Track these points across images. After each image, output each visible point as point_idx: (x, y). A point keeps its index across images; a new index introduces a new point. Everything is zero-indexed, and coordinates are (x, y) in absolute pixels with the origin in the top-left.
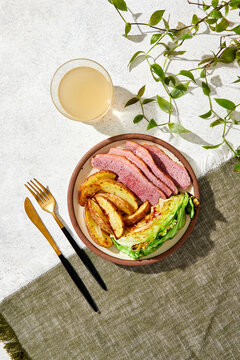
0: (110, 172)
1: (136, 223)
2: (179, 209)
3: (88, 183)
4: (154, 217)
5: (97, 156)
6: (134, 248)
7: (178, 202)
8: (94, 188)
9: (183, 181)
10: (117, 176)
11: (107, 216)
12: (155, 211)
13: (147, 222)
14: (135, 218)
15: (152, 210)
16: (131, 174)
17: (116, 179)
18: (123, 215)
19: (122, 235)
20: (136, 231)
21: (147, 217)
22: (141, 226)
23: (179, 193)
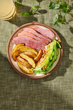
0: (21, 43)
1: (39, 60)
2: (54, 47)
3: (14, 51)
4: (45, 54)
5: (14, 39)
6: (42, 69)
7: (53, 45)
8: (17, 52)
9: (51, 35)
10: (25, 44)
11: (27, 61)
12: (45, 52)
13: (43, 57)
14: (38, 57)
15: (44, 52)
16: (30, 41)
17: (25, 45)
18: (33, 58)
19: (36, 66)
20: (40, 62)
21: (43, 56)
22: (42, 60)
23: (52, 41)
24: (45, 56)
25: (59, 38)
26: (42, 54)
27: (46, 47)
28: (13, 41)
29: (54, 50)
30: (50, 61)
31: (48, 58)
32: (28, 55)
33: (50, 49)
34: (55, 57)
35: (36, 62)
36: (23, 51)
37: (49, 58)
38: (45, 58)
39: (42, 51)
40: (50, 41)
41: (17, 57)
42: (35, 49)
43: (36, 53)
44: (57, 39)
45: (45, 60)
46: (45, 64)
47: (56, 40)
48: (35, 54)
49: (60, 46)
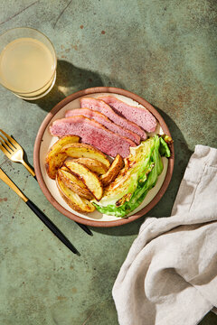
24: (128, 173)
25: (167, 132)
26: (121, 165)
27: (133, 150)
28: (51, 129)
29: (151, 160)
30: (141, 185)
31: (135, 177)
32: (85, 166)
33: (142, 157)
34: (153, 178)
35: (105, 186)
36: (74, 155)
37: (139, 178)
38: (129, 177)
39: (122, 158)
40: (145, 137)
41: (57, 168)
42: (104, 154)
43: (107, 163)
44: (161, 133)
45: (129, 181)
46: (126, 192)
47: (160, 136)
48: (104, 166)
49: (168, 152)
